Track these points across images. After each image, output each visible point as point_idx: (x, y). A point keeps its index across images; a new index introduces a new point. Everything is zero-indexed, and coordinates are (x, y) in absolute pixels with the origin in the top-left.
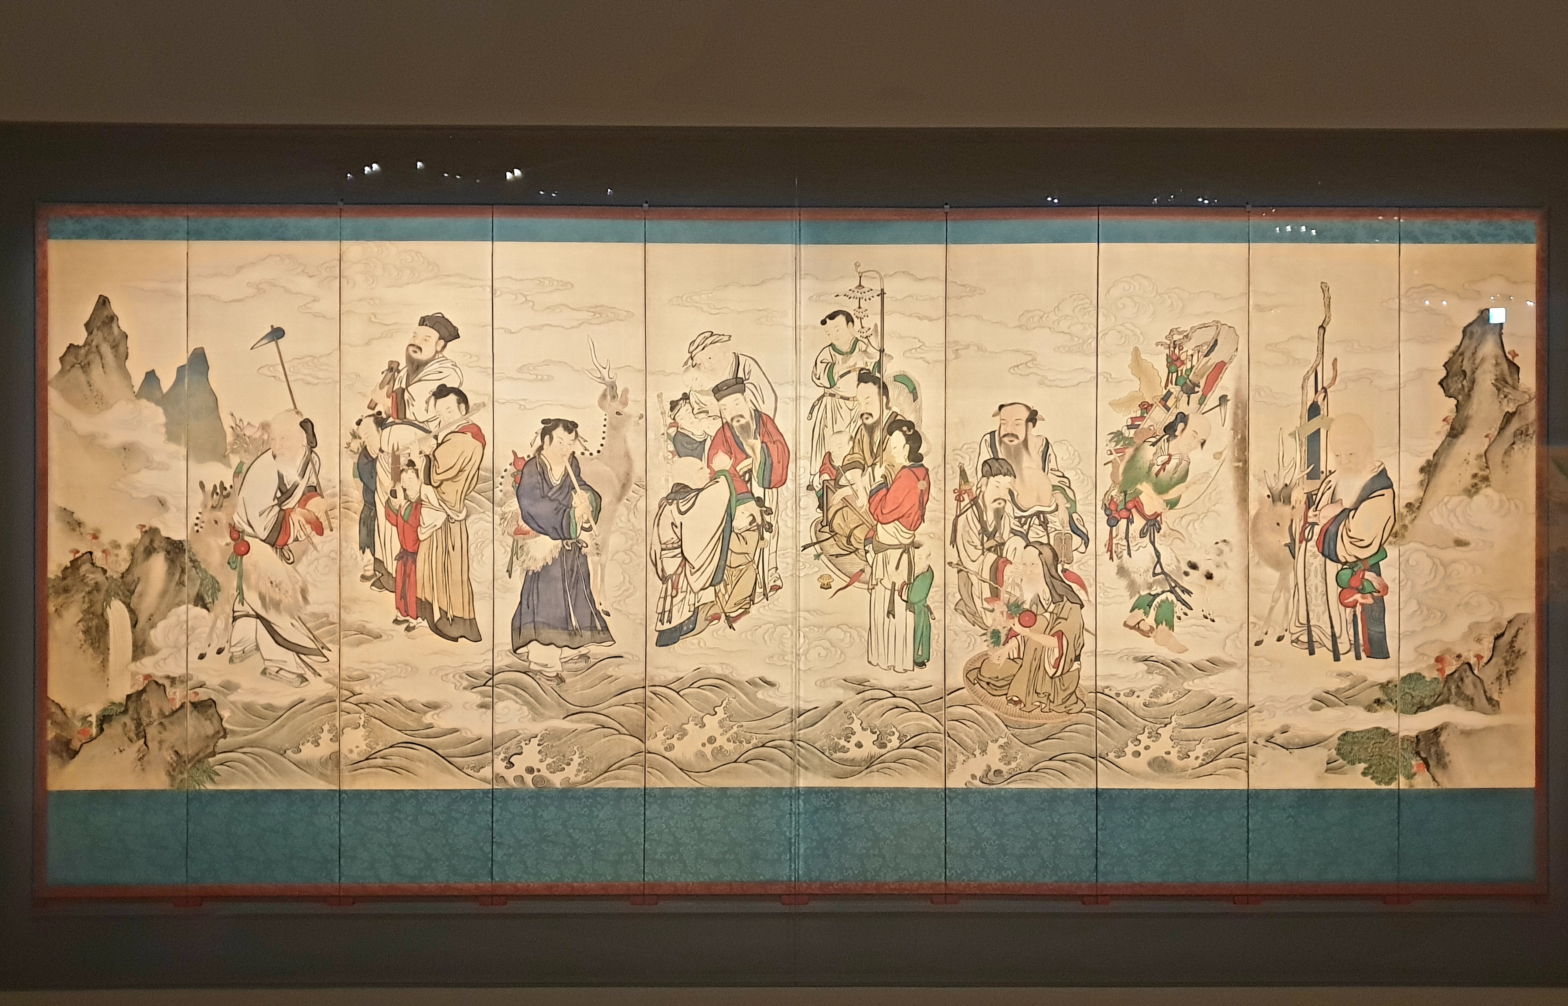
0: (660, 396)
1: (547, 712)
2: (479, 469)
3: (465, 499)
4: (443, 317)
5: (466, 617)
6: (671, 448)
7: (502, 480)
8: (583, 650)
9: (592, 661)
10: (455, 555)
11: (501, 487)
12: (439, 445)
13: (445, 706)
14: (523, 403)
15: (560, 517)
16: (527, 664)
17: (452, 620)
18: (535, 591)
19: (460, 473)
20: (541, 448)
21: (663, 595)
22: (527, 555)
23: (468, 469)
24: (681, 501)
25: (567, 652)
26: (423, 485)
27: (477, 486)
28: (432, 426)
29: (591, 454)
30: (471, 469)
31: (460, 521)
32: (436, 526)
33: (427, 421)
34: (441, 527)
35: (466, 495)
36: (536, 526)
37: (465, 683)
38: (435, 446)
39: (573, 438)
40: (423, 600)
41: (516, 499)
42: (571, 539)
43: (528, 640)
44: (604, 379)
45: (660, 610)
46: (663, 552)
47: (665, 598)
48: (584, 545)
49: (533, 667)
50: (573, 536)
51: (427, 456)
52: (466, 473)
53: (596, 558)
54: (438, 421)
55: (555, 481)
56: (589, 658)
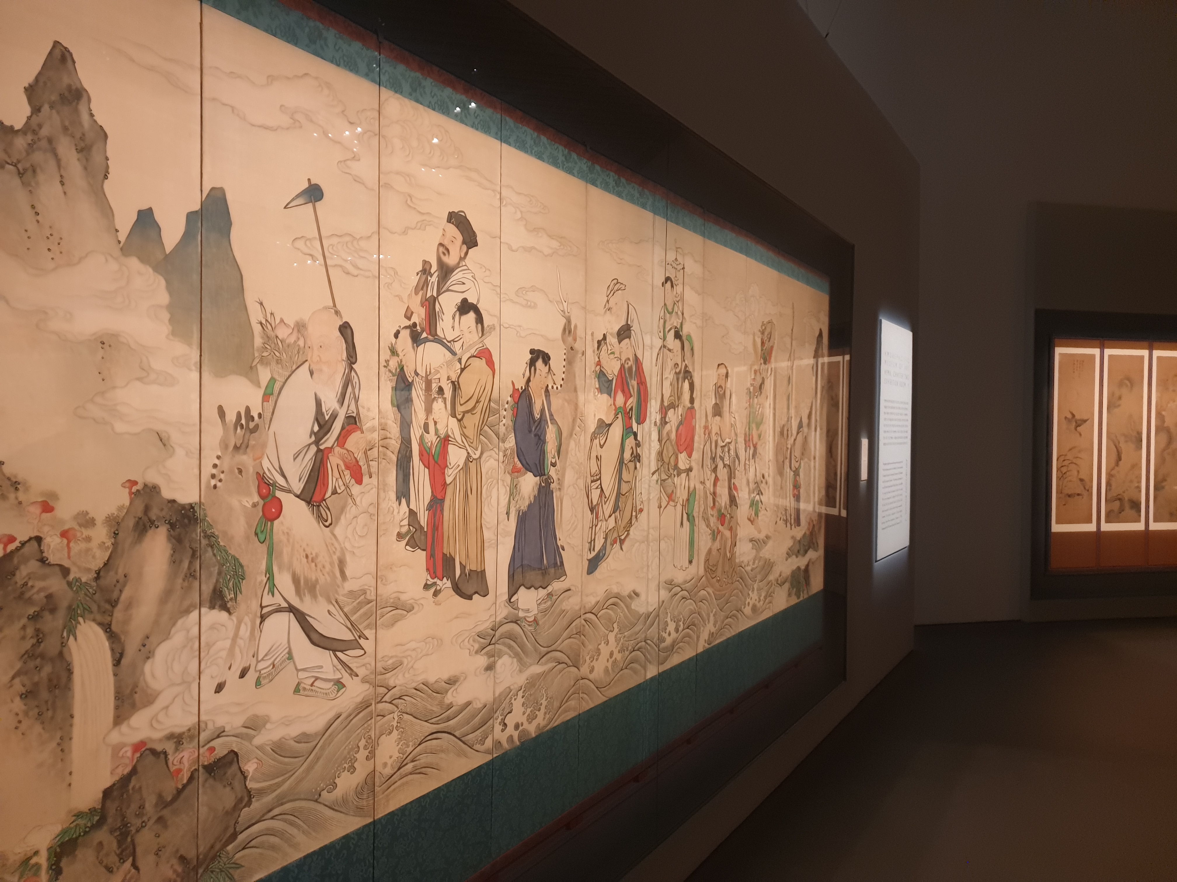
0: (592, 334)
1: (528, 660)
2: (490, 400)
3: (480, 434)
4: (466, 217)
5: (478, 571)
6: (597, 386)
7: (505, 413)
8: (550, 589)
9: (555, 598)
10: (472, 498)
11: (504, 421)
12: (462, 370)
13: (462, 678)
14: (518, 329)
15: (539, 453)
16: (517, 612)
17: (469, 575)
18: (523, 532)
19: (477, 405)
20: (529, 380)
21: (591, 526)
22: (519, 494)
23: (482, 399)
24: (601, 435)
25: (542, 593)
26: (450, 417)
27: (489, 419)
28: (457, 347)
29: (557, 388)
30: (484, 400)
31: (476, 459)
32: (459, 465)
33: (453, 341)
34: (462, 468)
35: (481, 430)
36: (524, 462)
37: (476, 646)
38: (459, 371)
39: (547, 371)
40: (448, 555)
41: (513, 434)
42: (544, 475)
43: (518, 586)
44: (565, 313)
45: (589, 541)
46: (593, 484)
47: (592, 528)
48: (552, 481)
49: (521, 614)
50: (546, 473)
51: (453, 383)
52: (481, 404)
53: (558, 493)
54: (461, 342)
55: (537, 415)
56: (553, 596)
